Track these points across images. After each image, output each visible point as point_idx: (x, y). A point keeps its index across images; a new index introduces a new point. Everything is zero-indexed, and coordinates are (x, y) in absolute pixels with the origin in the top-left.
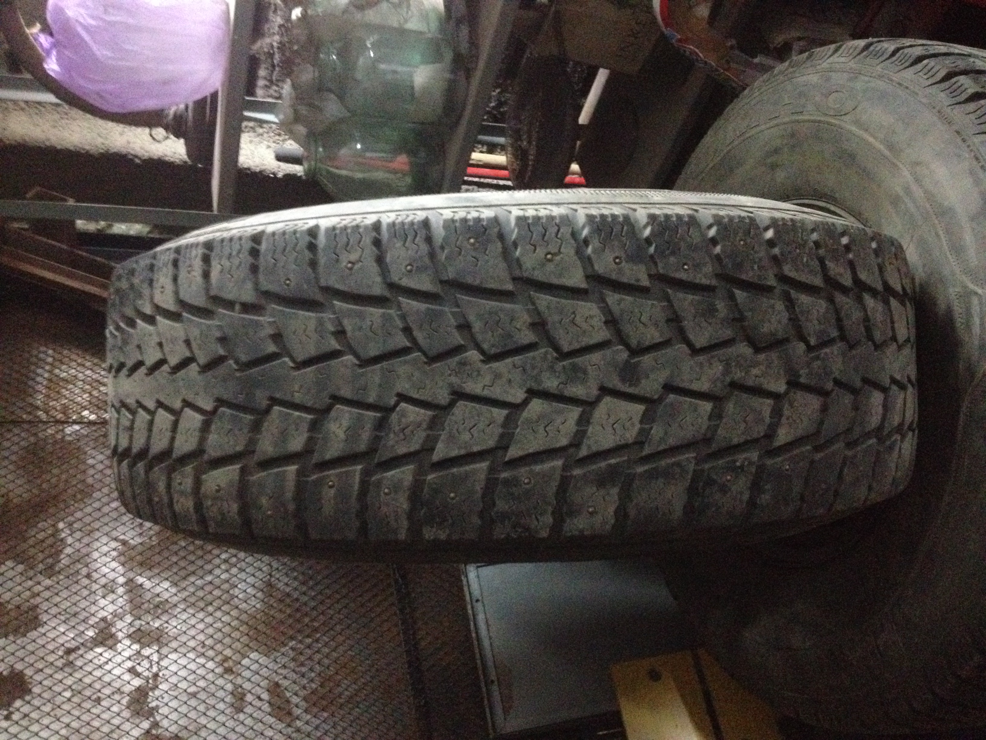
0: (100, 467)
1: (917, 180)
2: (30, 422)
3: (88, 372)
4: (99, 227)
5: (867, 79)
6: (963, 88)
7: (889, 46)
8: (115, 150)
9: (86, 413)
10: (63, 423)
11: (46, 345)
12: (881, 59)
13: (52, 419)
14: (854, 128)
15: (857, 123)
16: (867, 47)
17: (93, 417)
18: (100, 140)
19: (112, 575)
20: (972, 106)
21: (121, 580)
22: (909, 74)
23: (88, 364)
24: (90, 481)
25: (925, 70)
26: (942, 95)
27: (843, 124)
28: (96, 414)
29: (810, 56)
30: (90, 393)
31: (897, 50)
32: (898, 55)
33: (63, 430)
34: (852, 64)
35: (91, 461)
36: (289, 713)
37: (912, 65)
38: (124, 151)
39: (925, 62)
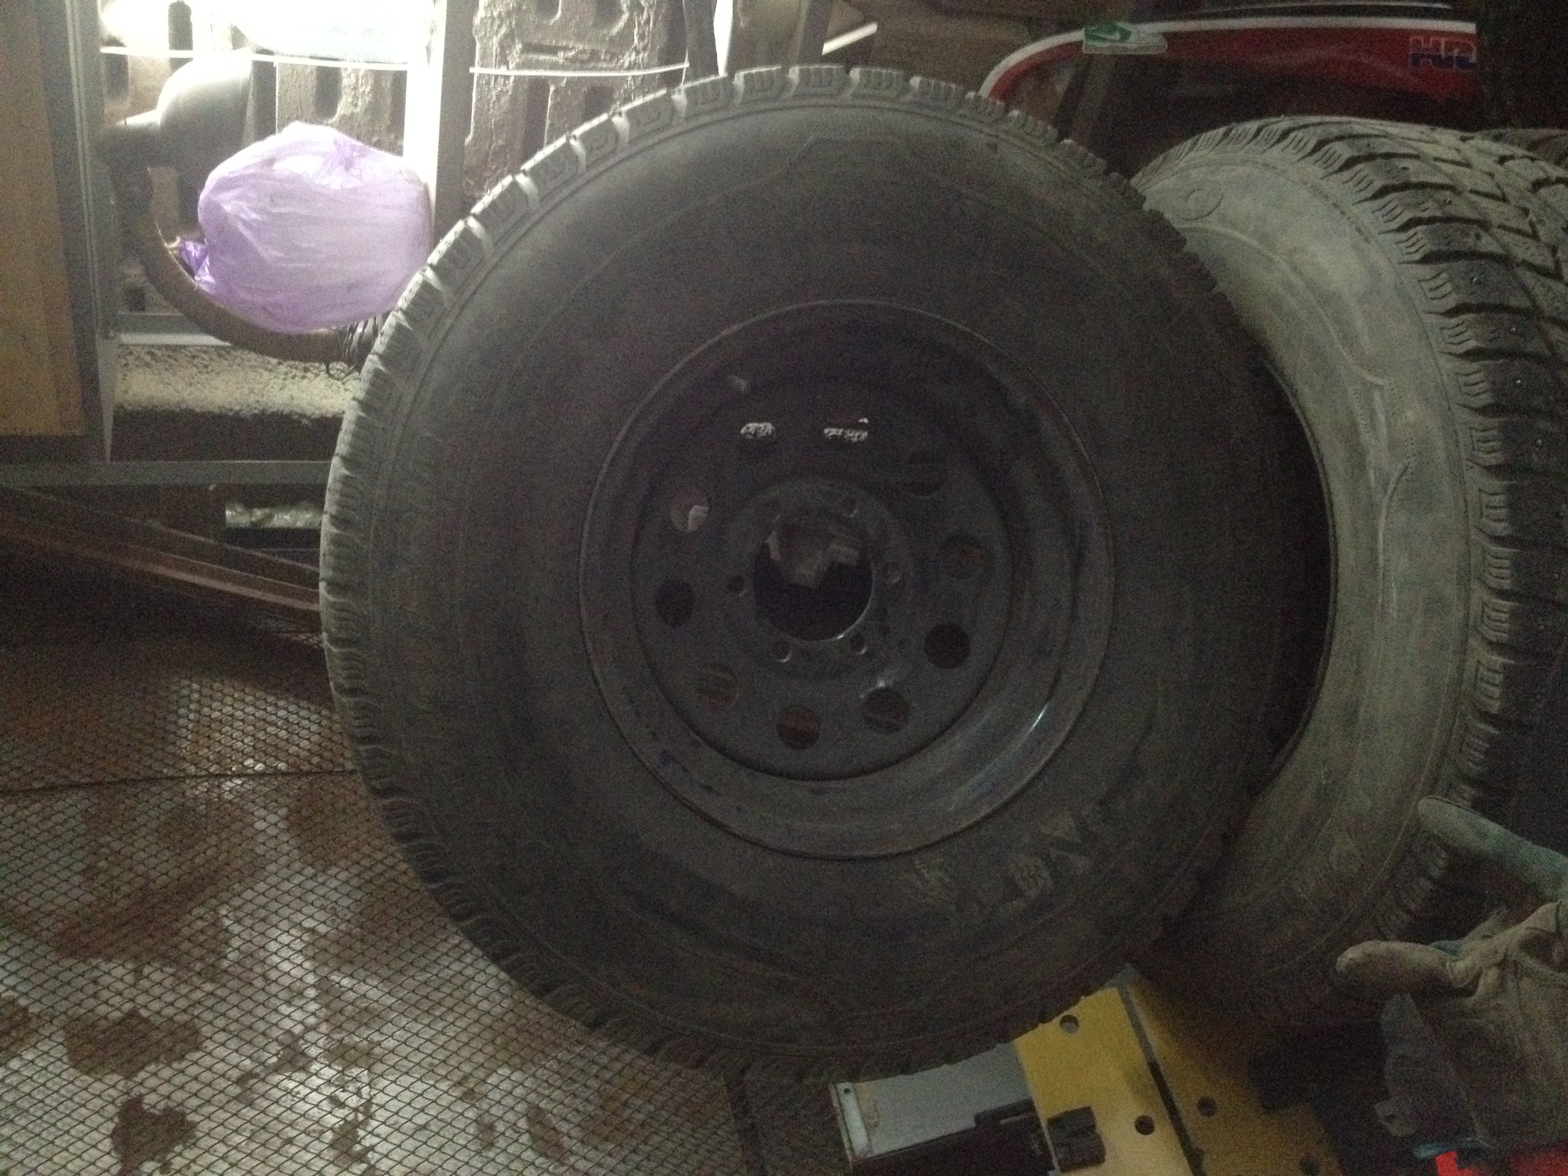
0: (272, 831)
1: (1295, 269)
2: (172, 778)
3: (250, 709)
4: (253, 519)
5: (1228, 167)
6: (1335, 156)
7: (1252, 126)
8: (275, 410)
9: (249, 762)
10: (218, 776)
11: (190, 678)
12: (1245, 141)
13: (203, 773)
14: (1220, 228)
15: (1222, 220)
16: (1226, 135)
17: (259, 767)
18: (252, 399)
19: (297, 972)
20: (1347, 174)
21: (311, 979)
22: (1276, 150)
23: (249, 699)
24: (260, 850)
25: (1294, 144)
26: (1316, 168)
27: (1207, 226)
28: (264, 763)
29: (1165, 159)
30: (253, 736)
31: (1259, 130)
32: (1262, 133)
33: (219, 787)
34: (1212, 156)
35: (260, 825)
36: (558, 1145)
37: (1278, 141)
38: (287, 411)
39: (1292, 135)
